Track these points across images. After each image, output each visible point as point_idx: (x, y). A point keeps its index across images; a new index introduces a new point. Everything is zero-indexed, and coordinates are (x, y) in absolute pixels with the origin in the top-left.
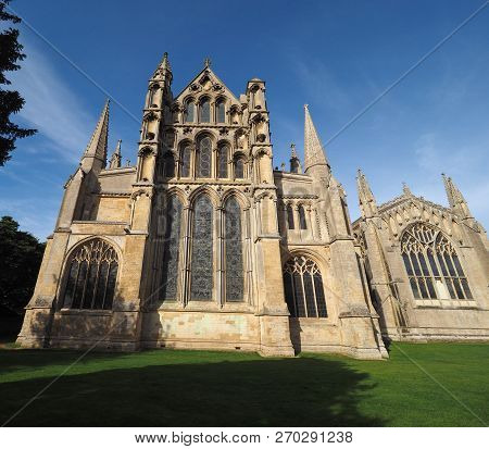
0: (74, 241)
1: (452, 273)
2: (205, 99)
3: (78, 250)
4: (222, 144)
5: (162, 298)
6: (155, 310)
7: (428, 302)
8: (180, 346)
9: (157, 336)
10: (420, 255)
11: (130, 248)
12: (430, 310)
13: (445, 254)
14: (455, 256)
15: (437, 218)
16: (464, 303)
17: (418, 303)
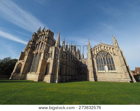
0: (18, 63)
1: (110, 63)
2: (42, 35)
3: (18, 65)
4: (42, 43)
5: (29, 72)
6: (27, 74)
7: (102, 71)
8: (28, 79)
9: (26, 78)
10: (102, 59)
11: (23, 64)
12: (102, 73)
13: (109, 58)
14: (112, 58)
15: (108, 49)
16: (112, 71)
17: (99, 71)
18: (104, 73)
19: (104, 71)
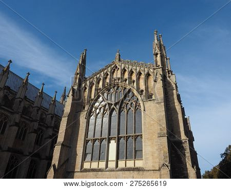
7: (94, 165)
14: (138, 112)
15: (134, 77)
16: (130, 164)
17: (87, 165)
18: (100, 170)
19: (102, 165)
